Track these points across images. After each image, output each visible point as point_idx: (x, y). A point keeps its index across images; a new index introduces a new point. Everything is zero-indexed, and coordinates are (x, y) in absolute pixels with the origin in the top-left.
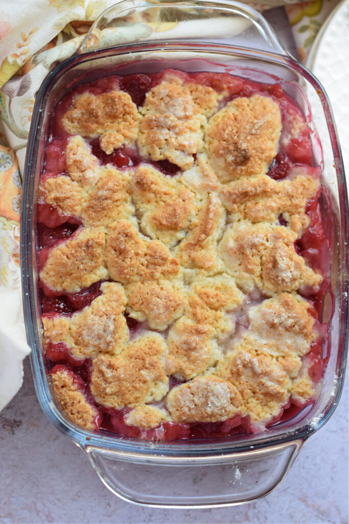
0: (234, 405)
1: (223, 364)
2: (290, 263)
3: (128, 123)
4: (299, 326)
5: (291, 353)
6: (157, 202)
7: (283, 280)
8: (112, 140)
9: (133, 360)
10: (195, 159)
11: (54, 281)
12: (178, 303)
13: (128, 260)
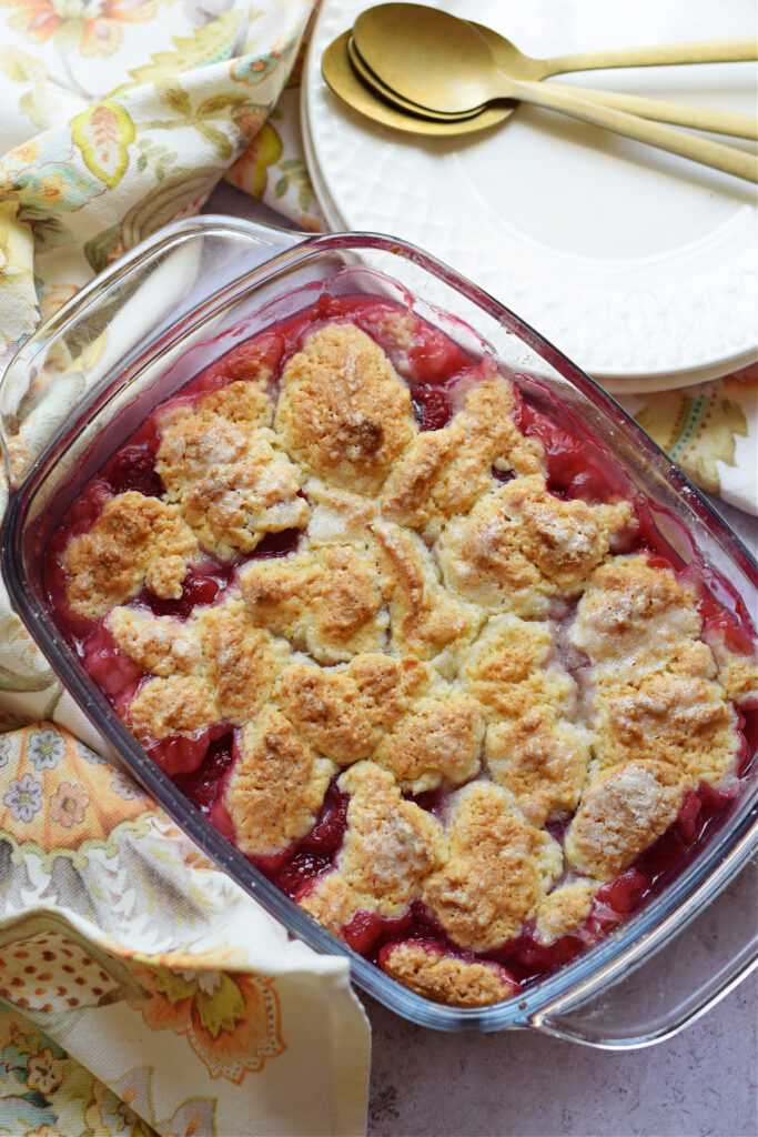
0: (669, 785)
1: (603, 743)
2: (567, 521)
3: (167, 531)
4: (657, 597)
5: (680, 645)
6: (308, 604)
7: (580, 554)
8: (168, 573)
9: (476, 848)
10: (305, 497)
11: (269, 840)
12: (466, 714)
13: (344, 719)
